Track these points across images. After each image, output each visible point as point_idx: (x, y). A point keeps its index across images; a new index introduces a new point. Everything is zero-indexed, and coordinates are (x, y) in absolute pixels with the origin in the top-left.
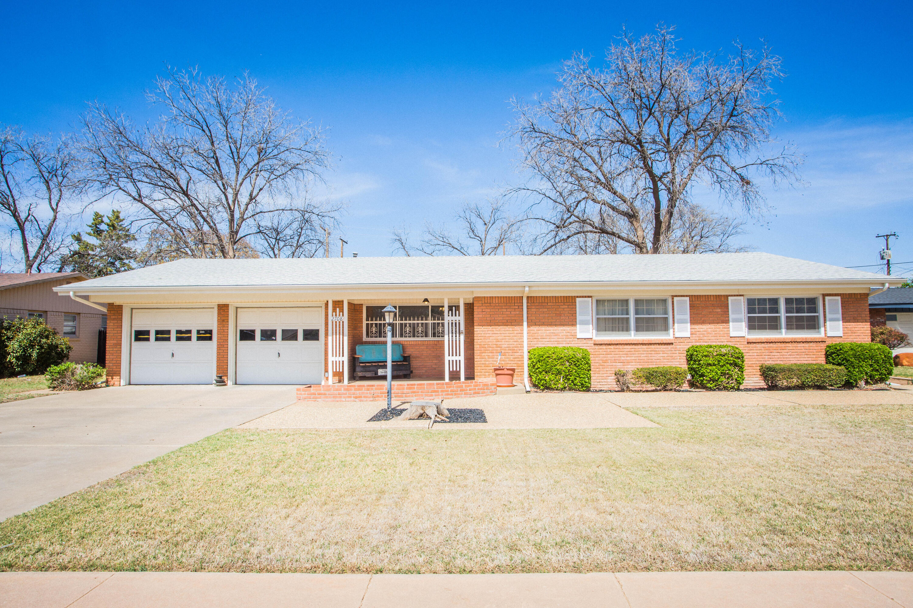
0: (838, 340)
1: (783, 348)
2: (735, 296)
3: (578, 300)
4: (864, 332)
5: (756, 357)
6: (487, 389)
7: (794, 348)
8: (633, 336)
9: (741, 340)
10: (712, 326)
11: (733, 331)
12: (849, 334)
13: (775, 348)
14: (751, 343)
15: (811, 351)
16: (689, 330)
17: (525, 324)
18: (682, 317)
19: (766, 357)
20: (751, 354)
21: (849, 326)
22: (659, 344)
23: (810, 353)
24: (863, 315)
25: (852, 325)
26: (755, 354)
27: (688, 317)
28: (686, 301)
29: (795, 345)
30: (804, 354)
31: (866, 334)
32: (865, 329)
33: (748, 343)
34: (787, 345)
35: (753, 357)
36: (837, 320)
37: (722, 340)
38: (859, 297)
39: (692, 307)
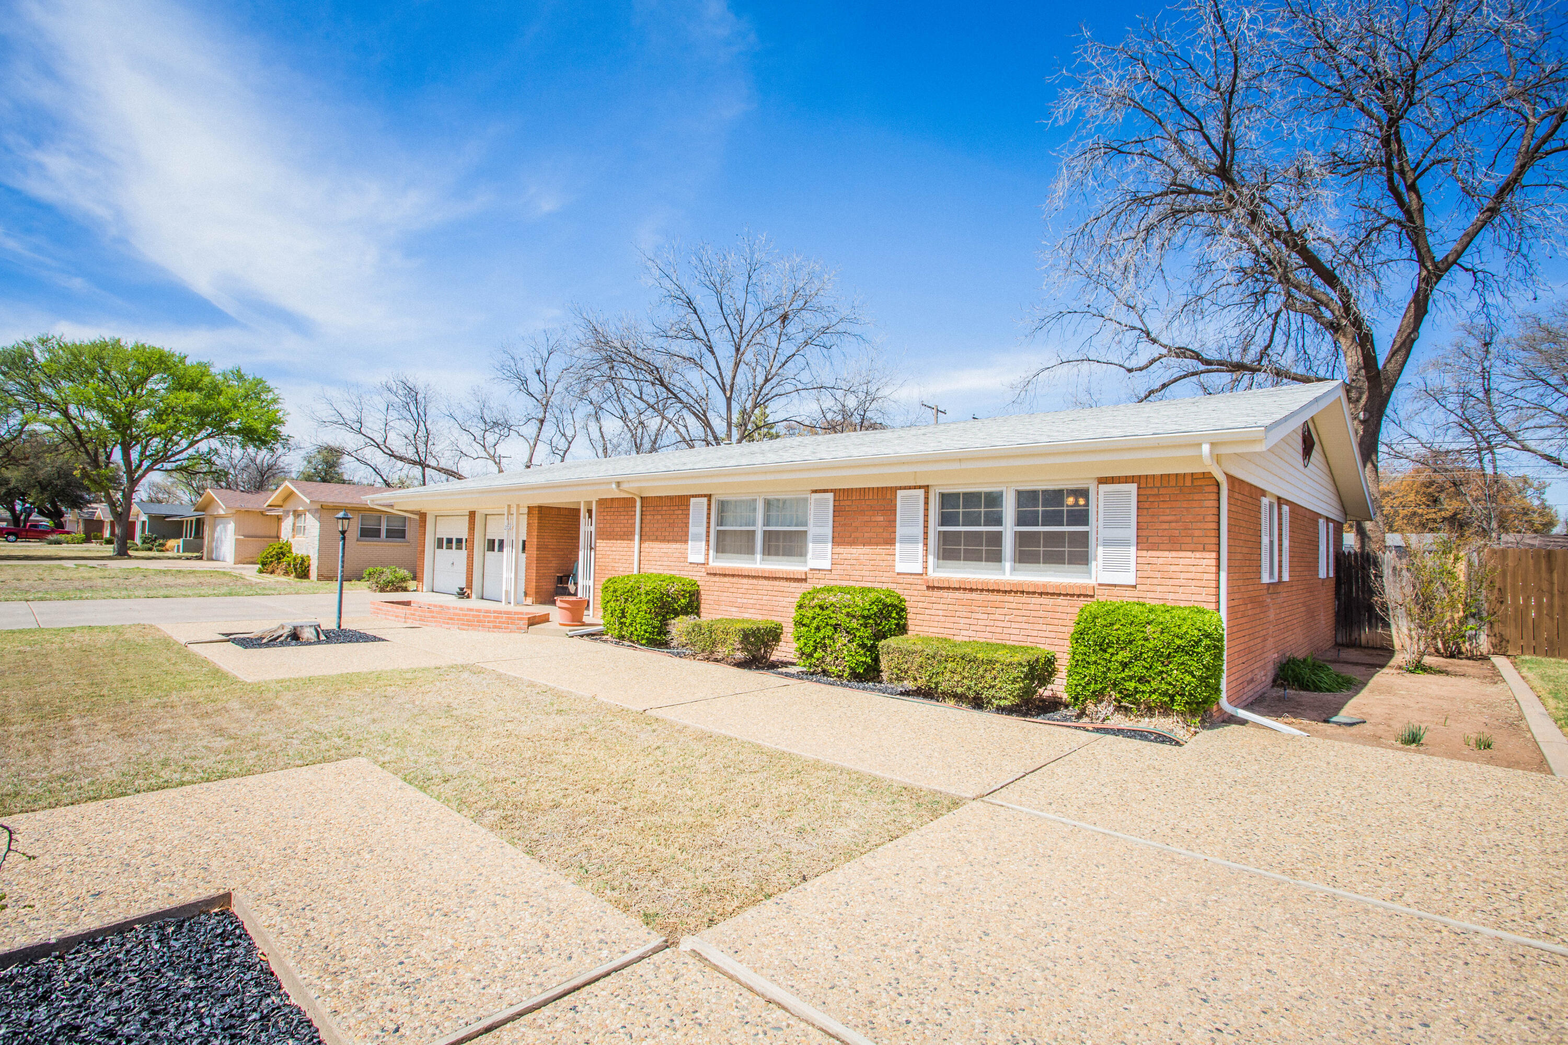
0: (1127, 593)
1: (997, 604)
2: (910, 488)
3: (692, 500)
4: (1199, 576)
5: (943, 619)
6: (512, 623)
7: (1020, 606)
8: (758, 563)
9: (916, 581)
10: (867, 549)
11: (902, 561)
12: (1155, 581)
13: (980, 603)
14: (933, 588)
15: (1058, 615)
16: (829, 556)
17: (637, 537)
18: (819, 530)
19: (963, 621)
20: (933, 612)
21: (1155, 560)
22: (787, 579)
23: (1056, 622)
24: (1197, 533)
25: (1164, 557)
26: (941, 613)
27: (829, 531)
28: (827, 500)
29: (1025, 599)
30: (1041, 621)
31: (1203, 583)
32: (1200, 569)
33: (928, 587)
34: (1007, 598)
35: (937, 618)
36: (1124, 543)
37: (884, 579)
38: (1188, 483)
39: (837, 511)
